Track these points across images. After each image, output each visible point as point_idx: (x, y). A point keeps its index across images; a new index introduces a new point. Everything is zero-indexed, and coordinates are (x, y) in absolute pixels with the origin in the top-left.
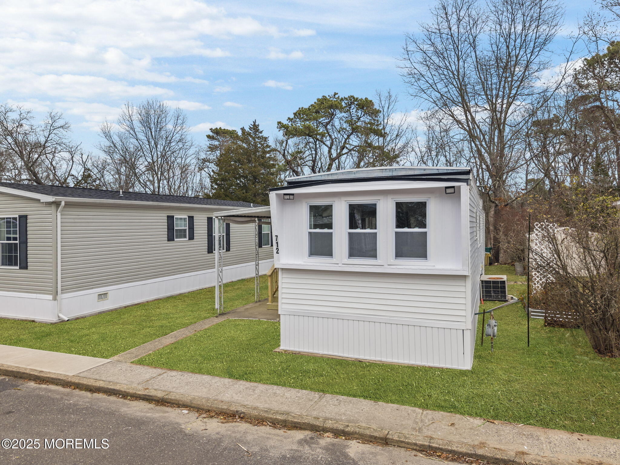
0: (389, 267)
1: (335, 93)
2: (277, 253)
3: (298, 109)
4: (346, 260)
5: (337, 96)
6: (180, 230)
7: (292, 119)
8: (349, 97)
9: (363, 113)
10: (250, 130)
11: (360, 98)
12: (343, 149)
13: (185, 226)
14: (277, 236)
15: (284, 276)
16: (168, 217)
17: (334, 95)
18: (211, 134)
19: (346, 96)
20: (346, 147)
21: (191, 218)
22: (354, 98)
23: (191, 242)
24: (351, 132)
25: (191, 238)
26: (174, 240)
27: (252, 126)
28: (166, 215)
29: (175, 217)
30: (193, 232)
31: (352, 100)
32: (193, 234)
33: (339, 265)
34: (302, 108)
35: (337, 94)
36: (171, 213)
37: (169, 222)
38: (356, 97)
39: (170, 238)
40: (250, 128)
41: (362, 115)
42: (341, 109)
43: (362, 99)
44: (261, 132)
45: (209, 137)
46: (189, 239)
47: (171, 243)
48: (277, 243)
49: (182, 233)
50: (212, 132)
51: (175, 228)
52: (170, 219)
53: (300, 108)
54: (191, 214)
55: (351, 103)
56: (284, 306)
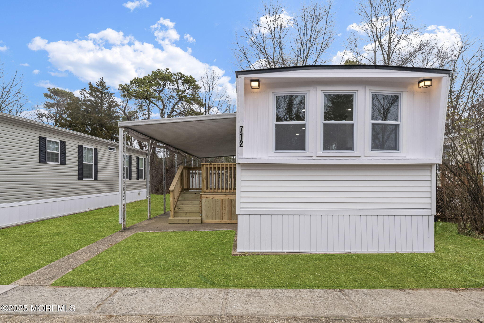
0: (366, 158)
1: (167, 68)
2: (240, 146)
3: (134, 78)
4: (321, 152)
5: (168, 71)
6: (52, 154)
7: (129, 85)
8: (177, 73)
9: (188, 87)
10: (97, 85)
11: (186, 75)
12: (173, 112)
13: (57, 149)
14: (242, 127)
15: (244, 173)
16: (40, 138)
17: (166, 70)
18: (49, 93)
19: (175, 73)
20: (175, 111)
21: (63, 143)
22: (181, 74)
23: (63, 167)
24: (178, 100)
25: (63, 163)
26: (46, 163)
27: (98, 83)
28: (38, 136)
29: (47, 139)
30: (65, 158)
31: (180, 76)
32: (65, 159)
33: (313, 158)
34: (138, 78)
35: (169, 69)
36: (43, 135)
37: (41, 143)
38: (183, 73)
39: (42, 160)
40: (97, 84)
41: (187, 89)
42: (171, 81)
43: (187, 76)
44: (107, 89)
45: (46, 95)
46: (61, 164)
47: (43, 166)
48: (242, 135)
49: (54, 157)
50: (50, 91)
51: (47, 151)
52: (42, 140)
53: (135, 78)
54: (63, 139)
55: (179, 78)
56: (243, 206)
